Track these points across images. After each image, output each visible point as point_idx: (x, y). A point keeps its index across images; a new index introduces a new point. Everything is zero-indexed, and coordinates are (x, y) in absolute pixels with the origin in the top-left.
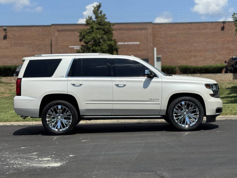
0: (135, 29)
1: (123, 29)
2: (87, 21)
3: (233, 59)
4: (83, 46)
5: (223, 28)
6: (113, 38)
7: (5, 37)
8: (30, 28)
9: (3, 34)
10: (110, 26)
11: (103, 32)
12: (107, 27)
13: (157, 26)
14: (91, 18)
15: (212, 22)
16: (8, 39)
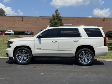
0: (70, 19)
1: (66, 19)
2: (53, 16)
3: (108, 32)
4: (51, 25)
5: (104, 20)
6: (62, 22)
7: (22, 21)
8: (31, 17)
9: (22, 19)
10: (61, 18)
11: (58, 20)
12: (60, 18)
13: (79, 18)
14: (54, 15)
15: (100, 18)
16: (23, 21)
